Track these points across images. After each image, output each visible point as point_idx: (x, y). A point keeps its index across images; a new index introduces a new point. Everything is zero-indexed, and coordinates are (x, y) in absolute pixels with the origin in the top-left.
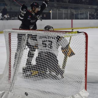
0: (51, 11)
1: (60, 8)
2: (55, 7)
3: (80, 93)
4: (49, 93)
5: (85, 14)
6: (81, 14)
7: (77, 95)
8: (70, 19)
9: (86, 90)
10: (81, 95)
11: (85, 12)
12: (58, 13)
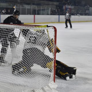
0: (15, 6)
1: (23, 4)
2: (19, 3)
3: (49, 85)
4: (20, 85)
5: (46, 10)
6: (42, 10)
7: (46, 87)
8: (33, 14)
9: (55, 82)
10: (51, 87)
11: (47, 8)
12: (22, 9)
